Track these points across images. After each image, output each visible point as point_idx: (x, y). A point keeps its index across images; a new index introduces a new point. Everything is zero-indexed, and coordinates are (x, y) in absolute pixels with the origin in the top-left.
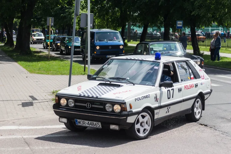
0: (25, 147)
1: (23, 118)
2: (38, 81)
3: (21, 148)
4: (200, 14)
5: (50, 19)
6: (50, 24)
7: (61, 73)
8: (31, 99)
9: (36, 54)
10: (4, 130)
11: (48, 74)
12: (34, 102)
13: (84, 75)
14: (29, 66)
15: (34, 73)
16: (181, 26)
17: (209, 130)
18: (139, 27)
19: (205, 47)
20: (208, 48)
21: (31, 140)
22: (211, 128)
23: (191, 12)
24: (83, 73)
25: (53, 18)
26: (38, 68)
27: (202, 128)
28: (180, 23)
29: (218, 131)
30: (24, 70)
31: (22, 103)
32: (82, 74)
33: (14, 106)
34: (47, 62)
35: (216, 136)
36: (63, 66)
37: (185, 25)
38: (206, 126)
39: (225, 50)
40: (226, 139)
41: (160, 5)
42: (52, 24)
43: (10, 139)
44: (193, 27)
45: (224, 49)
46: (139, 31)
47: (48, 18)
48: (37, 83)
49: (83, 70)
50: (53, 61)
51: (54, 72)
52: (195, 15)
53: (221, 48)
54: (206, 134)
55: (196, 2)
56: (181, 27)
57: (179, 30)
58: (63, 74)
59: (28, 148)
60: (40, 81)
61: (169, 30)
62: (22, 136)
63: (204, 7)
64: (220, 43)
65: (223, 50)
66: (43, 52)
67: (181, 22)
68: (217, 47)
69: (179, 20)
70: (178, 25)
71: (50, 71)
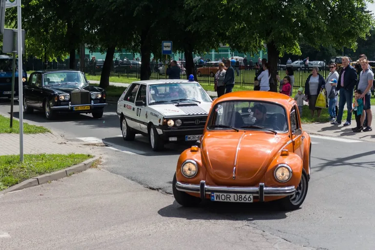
4: (199, 30)
13: (11, 132)
16: (169, 49)
18: (101, 51)
19: (207, 84)
20: (211, 84)
23: (186, 27)
24: (9, 130)
28: (167, 46)
32: (6, 132)
35: (237, 229)
37: (175, 48)
39: (240, 88)
40: (253, 233)
41: (135, 15)
44: (188, 51)
45: (239, 86)
46: (100, 57)
49: (9, 125)
52: (193, 32)
53: (235, 86)
54: (220, 227)
55: (193, 11)
56: (169, 52)
57: (167, 56)
61: (150, 56)
63: (206, 18)
64: (233, 78)
65: (236, 88)
67: (169, 44)
68: (228, 83)
69: (167, 40)
70: (165, 49)
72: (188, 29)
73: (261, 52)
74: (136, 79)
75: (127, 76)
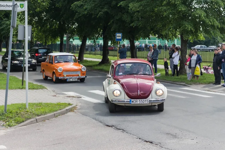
13: (22, 89)
16: (120, 38)
22: (156, 146)
23: (130, 24)
24: (21, 87)
27: (147, 146)
28: (119, 36)
29: (164, 149)
37: (123, 38)
38: (151, 143)
44: (132, 40)
46: (77, 42)
49: (21, 84)
52: (134, 27)
56: (120, 40)
57: (118, 42)
65: (159, 61)
67: (120, 35)
69: (119, 32)
70: (117, 38)
72: (132, 25)
73: (176, 40)
74: (100, 56)
75: (95, 54)
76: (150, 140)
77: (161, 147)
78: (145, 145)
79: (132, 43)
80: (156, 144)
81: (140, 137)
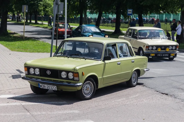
0: (26, 113)
1: (16, 88)
2: (20, 57)
3: (23, 114)
5: (24, 7)
6: (25, 11)
7: (37, 51)
8: (18, 72)
9: (11, 35)
10: (4, 98)
11: (26, 52)
12: (21, 75)
14: (9, 45)
15: (15, 51)
16: (131, 13)
17: (170, 98)
18: (96, 13)
21: (29, 107)
22: (171, 97)
25: (27, 6)
26: (17, 47)
27: (164, 97)
28: (130, 11)
29: (178, 99)
30: (6, 48)
31: (12, 76)
33: (7, 78)
34: (23, 42)
35: (177, 103)
36: (36, 45)
37: (133, 13)
38: (167, 94)
42: (27, 11)
43: (11, 106)
44: (140, 14)
47: (23, 6)
48: (20, 59)
50: (27, 41)
51: (31, 50)
52: (144, 5)
54: (169, 101)
58: (39, 52)
59: (29, 114)
60: (21, 58)
61: (120, 16)
62: (20, 103)
66: (17, 34)
67: (131, 10)
69: (130, 8)
70: (129, 13)
71: (28, 49)
72: (142, 4)
73: (172, 15)
74: (111, 27)
75: (107, 26)
76: (166, 92)
77: (175, 98)
78: (162, 96)
79: (140, 17)
80: (171, 96)
81: (158, 90)
